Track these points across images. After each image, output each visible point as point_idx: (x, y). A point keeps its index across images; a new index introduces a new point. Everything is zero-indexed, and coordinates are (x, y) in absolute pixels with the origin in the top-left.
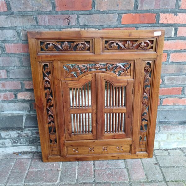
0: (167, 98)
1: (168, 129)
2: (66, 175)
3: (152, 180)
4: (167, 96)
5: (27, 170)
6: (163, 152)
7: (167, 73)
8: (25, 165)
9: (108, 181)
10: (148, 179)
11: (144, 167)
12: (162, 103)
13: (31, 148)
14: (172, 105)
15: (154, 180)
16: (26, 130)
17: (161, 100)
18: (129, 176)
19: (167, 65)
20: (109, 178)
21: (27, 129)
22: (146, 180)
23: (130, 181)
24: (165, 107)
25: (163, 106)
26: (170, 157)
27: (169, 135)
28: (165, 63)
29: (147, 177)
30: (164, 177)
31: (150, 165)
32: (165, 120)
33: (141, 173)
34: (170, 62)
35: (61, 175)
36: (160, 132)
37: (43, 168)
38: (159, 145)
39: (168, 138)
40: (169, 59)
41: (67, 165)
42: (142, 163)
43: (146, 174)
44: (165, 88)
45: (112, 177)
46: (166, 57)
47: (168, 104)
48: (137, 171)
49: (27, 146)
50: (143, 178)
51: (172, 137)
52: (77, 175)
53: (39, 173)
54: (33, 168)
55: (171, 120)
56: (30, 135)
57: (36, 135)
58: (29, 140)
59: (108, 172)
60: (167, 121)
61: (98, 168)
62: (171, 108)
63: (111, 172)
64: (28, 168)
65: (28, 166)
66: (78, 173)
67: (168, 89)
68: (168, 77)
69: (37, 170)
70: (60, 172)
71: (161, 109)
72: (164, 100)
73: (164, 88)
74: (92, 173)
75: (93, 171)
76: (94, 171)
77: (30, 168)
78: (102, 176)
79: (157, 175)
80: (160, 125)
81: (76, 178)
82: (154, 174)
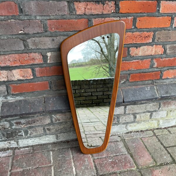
0: (168, 71)
1: (168, 105)
2: (61, 171)
3: (160, 163)
4: (168, 68)
5: (9, 172)
6: (163, 131)
7: (170, 41)
8: (4, 166)
9: (113, 171)
10: (156, 162)
11: (148, 149)
12: (162, 76)
13: (10, 143)
14: (173, 78)
15: (163, 162)
16: (2, 121)
17: (161, 72)
18: (135, 162)
19: (170, 31)
20: (113, 167)
21: (4, 119)
22: (155, 164)
23: (138, 168)
24: (165, 81)
25: (163, 79)
26: (171, 135)
27: (169, 112)
28: (169, 28)
29: (155, 161)
30: (173, 158)
31: (154, 146)
32: (167, 95)
33: (147, 157)
34: (173, 28)
35: (55, 172)
36: (160, 109)
37: (29, 167)
38: (158, 124)
39: (167, 115)
40: (173, 24)
41: (59, 159)
42: (145, 146)
43: (152, 157)
44: (167, 59)
45: (116, 165)
46: (170, 21)
47: (168, 77)
48: (142, 155)
49: (4, 141)
50: (151, 162)
51: (172, 113)
52: (74, 169)
53: (25, 173)
54: (17, 168)
55: (173, 94)
56: (7, 127)
57: (15, 126)
58: (7, 134)
59: (110, 160)
60: (169, 95)
61: (98, 157)
62: (171, 82)
63: (113, 160)
64: (10, 169)
65: (9, 166)
66: (75, 167)
67: (170, 60)
68: (171, 45)
69: (21, 170)
70: (52, 168)
71: (161, 84)
72: (164, 73)
73: (165, 59)
74: (92, 164)
75: (92, 161)
76: (94, 161)
77: (13, 169)
78: (104, 166)
79: (165, 157)
80: (161, 101)
81: (75, 173)
82: (161, 156)
